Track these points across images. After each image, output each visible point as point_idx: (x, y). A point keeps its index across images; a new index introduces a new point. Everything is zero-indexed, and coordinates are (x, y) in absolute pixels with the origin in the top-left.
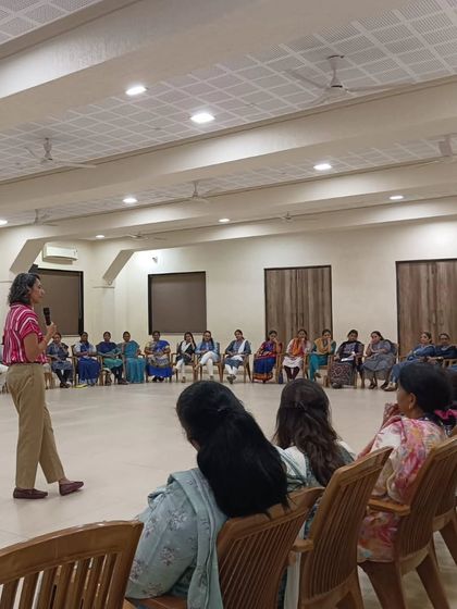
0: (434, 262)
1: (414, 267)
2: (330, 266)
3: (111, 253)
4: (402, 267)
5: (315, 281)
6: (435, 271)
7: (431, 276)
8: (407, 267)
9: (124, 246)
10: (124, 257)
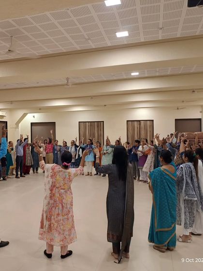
0: (139, 121)
1: (133, 122)
2: (103, 122)
3: (20, 113)
4: (129, 122)
5: (98, 127)
6: (140, 124)
7: (138, 126)
8: (130, 122)
9: (24, 111)
10: (25, 115)
